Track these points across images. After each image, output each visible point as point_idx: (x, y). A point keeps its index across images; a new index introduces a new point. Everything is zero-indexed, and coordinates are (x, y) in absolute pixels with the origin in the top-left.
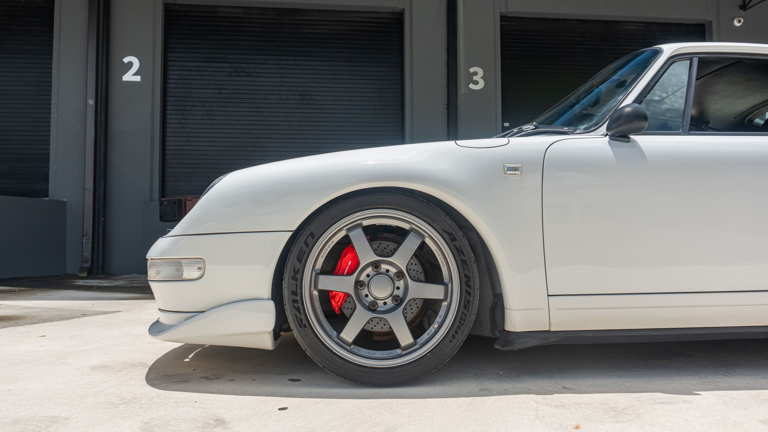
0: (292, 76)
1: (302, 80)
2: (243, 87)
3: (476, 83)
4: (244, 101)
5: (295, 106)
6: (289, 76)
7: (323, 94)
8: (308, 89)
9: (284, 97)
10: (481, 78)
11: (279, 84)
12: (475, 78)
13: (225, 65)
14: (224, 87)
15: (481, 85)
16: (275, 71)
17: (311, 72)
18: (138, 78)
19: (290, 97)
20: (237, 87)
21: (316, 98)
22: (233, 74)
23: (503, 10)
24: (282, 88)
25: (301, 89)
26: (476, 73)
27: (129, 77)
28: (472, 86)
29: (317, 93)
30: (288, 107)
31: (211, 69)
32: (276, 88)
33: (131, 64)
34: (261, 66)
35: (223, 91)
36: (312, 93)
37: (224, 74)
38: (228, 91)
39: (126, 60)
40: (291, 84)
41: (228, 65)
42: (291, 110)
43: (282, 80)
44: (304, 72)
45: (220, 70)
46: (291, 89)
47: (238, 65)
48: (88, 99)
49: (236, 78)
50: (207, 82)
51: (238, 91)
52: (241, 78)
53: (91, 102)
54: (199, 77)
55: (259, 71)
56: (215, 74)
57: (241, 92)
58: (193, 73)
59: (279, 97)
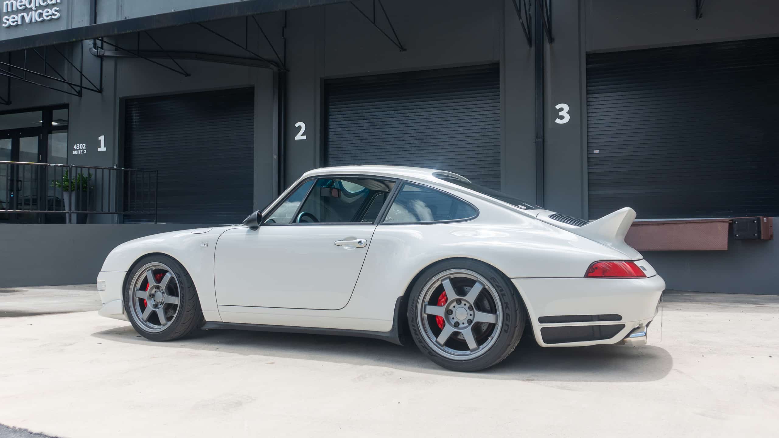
0: (413, 125)
1: (421, 127)
2: (377, 137)
3: (562, 118)
4: (378, 148)
5: (416, 148)
6: (411, 125)
7: (437, 137)
8: (426, 134)
9: (407, 142)
10: (567, 113)
11: (404, 132)
12: (561, 114)
13: (365, 121)
14: (365, 138)
15: (567, 118)
16: (401, 122)
17: (427, 120)
18: (304, 137)
19: (412, 142)
20: (373, 137)
21: (432, 141)
22: (371, 127)
23: (589, 50)
24: (406, 135)
25: (420, 134)
26: (562, 109)
27: (300, 137)
28: (558, 121)
29: (432, 137)
30: (410, 149)
31: (355, 125)
32: (401, 136)
33: (300, 127)
34: (390, 119)
35: (364, 141)
36: (428, 137)
37: (365, 128)
38: (367, 141)
39: (297, 125)
40: (413, 131)
41: (367, 121)
42: (413, 152)
43: (406, 128)
44: (422, 121)
45: (362, 125)
46: (412, 135)
47: (375, 120)
48: (274, 155)
49: (373, 131)
50: (353, 135)
51: (374, 140)
52: (376, 130)
53: (276, 157)
54: (347, 132)
55: (389, 123)
56: (358, 128)
57: (377, 140)
58: (344, 129)
59: (404, 142)
